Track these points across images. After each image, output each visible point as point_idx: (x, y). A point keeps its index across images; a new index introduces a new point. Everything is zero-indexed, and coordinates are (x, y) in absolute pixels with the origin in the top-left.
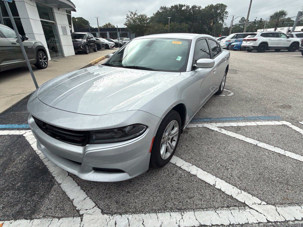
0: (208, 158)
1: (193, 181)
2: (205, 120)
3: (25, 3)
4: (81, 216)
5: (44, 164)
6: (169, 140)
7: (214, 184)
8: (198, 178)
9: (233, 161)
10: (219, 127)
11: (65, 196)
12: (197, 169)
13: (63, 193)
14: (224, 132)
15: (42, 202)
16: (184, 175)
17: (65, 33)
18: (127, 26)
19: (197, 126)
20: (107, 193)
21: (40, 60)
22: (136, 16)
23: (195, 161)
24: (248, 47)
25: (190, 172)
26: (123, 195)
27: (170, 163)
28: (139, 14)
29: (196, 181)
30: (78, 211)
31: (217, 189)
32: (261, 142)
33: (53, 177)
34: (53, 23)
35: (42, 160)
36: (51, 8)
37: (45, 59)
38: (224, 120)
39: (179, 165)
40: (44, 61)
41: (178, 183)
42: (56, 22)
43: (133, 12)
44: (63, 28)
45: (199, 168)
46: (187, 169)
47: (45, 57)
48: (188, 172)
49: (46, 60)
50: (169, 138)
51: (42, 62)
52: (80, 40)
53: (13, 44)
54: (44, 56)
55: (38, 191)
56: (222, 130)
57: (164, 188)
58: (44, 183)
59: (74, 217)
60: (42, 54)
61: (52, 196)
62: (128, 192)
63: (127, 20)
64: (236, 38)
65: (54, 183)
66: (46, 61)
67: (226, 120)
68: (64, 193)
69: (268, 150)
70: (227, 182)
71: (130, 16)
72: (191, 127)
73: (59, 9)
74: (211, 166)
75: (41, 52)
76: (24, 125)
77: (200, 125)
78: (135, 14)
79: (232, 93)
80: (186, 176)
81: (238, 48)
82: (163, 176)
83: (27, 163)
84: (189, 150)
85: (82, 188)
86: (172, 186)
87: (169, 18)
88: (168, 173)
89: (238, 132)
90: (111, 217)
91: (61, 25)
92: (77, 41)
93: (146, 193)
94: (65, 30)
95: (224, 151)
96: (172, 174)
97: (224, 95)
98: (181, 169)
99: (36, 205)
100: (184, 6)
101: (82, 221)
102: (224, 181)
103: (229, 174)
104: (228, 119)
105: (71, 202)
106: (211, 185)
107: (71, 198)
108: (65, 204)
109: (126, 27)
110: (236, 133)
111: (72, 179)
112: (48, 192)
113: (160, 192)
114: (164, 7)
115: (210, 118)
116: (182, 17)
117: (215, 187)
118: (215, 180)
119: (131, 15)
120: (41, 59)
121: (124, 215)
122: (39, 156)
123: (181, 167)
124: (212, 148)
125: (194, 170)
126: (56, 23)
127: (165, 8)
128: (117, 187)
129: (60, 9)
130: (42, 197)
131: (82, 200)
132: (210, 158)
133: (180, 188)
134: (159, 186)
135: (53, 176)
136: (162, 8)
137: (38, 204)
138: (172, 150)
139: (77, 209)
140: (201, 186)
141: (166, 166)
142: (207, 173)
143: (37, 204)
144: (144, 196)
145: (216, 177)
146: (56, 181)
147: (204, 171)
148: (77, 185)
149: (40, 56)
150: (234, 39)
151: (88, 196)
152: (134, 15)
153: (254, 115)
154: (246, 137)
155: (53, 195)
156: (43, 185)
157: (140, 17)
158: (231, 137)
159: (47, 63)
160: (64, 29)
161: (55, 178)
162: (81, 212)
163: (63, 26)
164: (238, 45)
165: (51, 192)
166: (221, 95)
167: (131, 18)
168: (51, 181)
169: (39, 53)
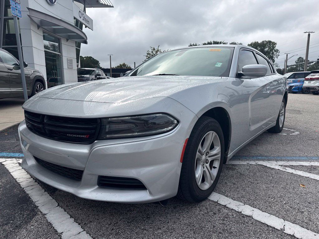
0: (269, 197)
1: (247, 223)
2: (260, 158)
3: (31, 30)
5: (25, 192)
6: (207, 163)
7: (282, 228)
8: (254, 219)
9: (309, 203)
10: (281, 166)
11: (50, 229)
12: (252, 209)
13: (48, 225)
14: (289, 170)
15: (17, 232)
16: (233, 215)
17: (70, 67)
19: (247, 163)
20: (113, 229)
23: (249, 201)
24: (313, 88)
25: (241, 212)
26: (136, 233)
27: (210, 200)
29: (252, 223)
31: (288, 234)
34: (58, 54)
35: (23, 188)
36: (59, 39)
38: (289, 159)
39: (223, 203)
41: (223, 224)
42: (62, 54)
43: (155, 49)
45: (256, 208)
46: (236, 209)
48: (238, 212)
50: (207, 160)
52: (88, 76)
53: (9, 69)
54: (41, 88)
55: (13, 220)
56: (287, 168)
57: (201, 228)
58: (22, 212)
60: (39, 86)
61: (32, 227)
63: (147, 57)
64: (294, 78)
65: (37, 213)
67: (291, 158)
68: (50, 224)
70: (304, 227)
71: (151, 53)
73: (67, 40)
74: (275, 207)
75: (39, 83)
76: (5, 153)
77: (253, 163)
78: (158, 50)
79: (298, 133)
80: (235, 216)
81: (298, 90)
82: (199, 214)
83: (2, 190)
84: (237, 188)
85: (76, 221)
86: (214, 227)
88: (206, 211)
89: (313, 172)
91: (67, 58)
92: (83, 77)
93: (172, 232)
94: (71, 63)
95: (294, 192)
96: (212, 212)
97: (285, 134)
98: (227, 207)
99: (7, 235)
100: (220, 43)
102: (298, 226)
103: (306, 218)
104: (294, 158)
105: (59, 235)
106: (277, 229)
107: (59, 231)
108: (49, 237)
110: (310, 173)
111: (63, 210)
112: (26, 223)
113: (194, 233)
114: (194, 45)
115: (265, 156)
117: (284, 232)
118: (284, 224)
122: (19, 184)
123: (227, 206)
124: (273, 187)
125: (247, 210)
128: (128, 222)
129: (69, 40)
130: (18, 227)
131: (75, 234)
132: (272, 198)
133: (226, 230)
134: (193, 226)
135: (37, 205)
137: (11, 234)
138: (212, 182)
140: (261, 229)
141: (203, 203)
142: (269, 215)
143: (9, 234)
144: (170, 235)
145: (284, 220)
146: (40, 211)
147: (263, 212)
148: (69, 216)
149: (37, 87)
150: (292, 80)
151: (84, 230)
155: (33, 225)
156: (21, 214)
158: (303, 176)
160: (70, 62)
161: (39, 208)
163: (69, 59)
164: (297, 86)
165: (31, 222)
166: (281, 134)
168: (33, 210)
169: (37, 84)
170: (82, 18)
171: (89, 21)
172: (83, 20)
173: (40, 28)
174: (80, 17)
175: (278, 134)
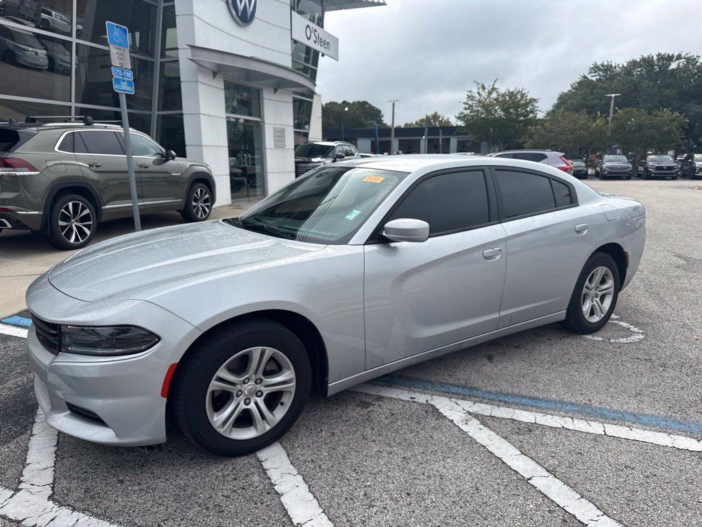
0: (355, 470)
1: (262, 503)
2: (454, 390)
3: (199, 84)
4: (17, 490)
6: (257, 397)
7: (303, 523)
8: (280, 500)
9: (408, 494)
10: (470, 414)
11: (22, 456)
12: (297, 484)
14: (472, 427)
16: (257, 487)
17: (280, 144)
18: (466, 121)
19: (411, 398)
20: (86, 472)
21: (194, 204)
22: (494, 95)
23: (314, 469)
25: (275, 485)
26: (107, 483)
27: (255, 456)
28: (502, 90)
29: (268, 505)
30: (20, 482)
32: (551, 476)
33: (34, 422)
34: (257, 121)
36: (259, 90)
37: (206, 201)
38: (511, 401)
39: (268, 465)
40: (203, 205)
41: (227, 496)
42: (263, 119)
43: (486, 86)
44: (277, 132)
45: (307, 483)
46: (275, 478)
47: (207, 196)
48: (272, 484)
49: (209, 204)
50: (259, 391)
51: (198, 208)
52: (318, 160)
53: (141, 167)
54: (206, 194)
56: (475, 422)
57: (192, 495)
58: (13, 427)
59: (7, 488)
60: (201, 191)
61: (6, 449)
62: (122, 482)
63: (467, 106)
65: (26, 432)
66: (207, 206)
67: (517, 401)
68: (26, 450)
69: (549, 498)
71: (477, 95)
72: (395, 397)
73: (275, 91)
74: (341, 488)
75: (200, 185)
77: (422, 398)
78: (493, 89)
79: (641, 337)
82: (213, 475)
83: (18, 391)
85: (56, 452)
86: (210, 498)
87: (613, 95)
88: (227, 473)
89: (514, 437)
90: (56, 508)
91: (273, 126)
93: (148, 492)
94: (282, 137)
95: (413, 469)
96: (234, 477)
97: (601, 339)
98: (265, 473)
100: (679, 57)
101: (11, 497)
103: (364, 516)
104: (524, 401)
105: (23, 467)
106: (292, 522)
107: (29, 461)
108: (12, 466)
109: (461, 123)
110: (506, 438)
112: (7, 442)
113: (175, 499)
114: (603, 65)
115: (472, 388)
116: (667, 92)
118: (313, 518)
119: (479, 93)
120: (196, 200)
121: (78, 513)
123: (268, 471)
124: (390, 453)
125: (290, 484)
126: (263, 122)
127: (607, 68)
129: (279, 90)
131: (41, 468)
132: (357, 473)
133: (220, 506)
134: (185, 490)
135: (36, 420)
136: (596, 68)
138: (268, 427)
139: (21, 478)
140: (269, 516)
142: (312, 498)
144: (142, 496)
145: (324, 512)
146: (32, 430)
147: (310, 491)
148: (55, 444)
149: (197, 193)
151: (54, 466)
152: (490, 93)
153: (633, 406)
154: (522, 453)
155: (9, 447)
156: (10, 429)
157: (507, 98)
158: (477, 443)
159: (207, 210)
160: (279, 134)
161: (35, 425)
162: (22, 486)
163: (278, 128)
165: (11, 442)
166: (589, 337)
167: (479, 101)
168: (26, 427)
169: (195, 187)
170: (313, 38)
171: (328, 43)
172: (315, 42)
173: (218, 75)
174: (309, 39)
175: (583, 336)
